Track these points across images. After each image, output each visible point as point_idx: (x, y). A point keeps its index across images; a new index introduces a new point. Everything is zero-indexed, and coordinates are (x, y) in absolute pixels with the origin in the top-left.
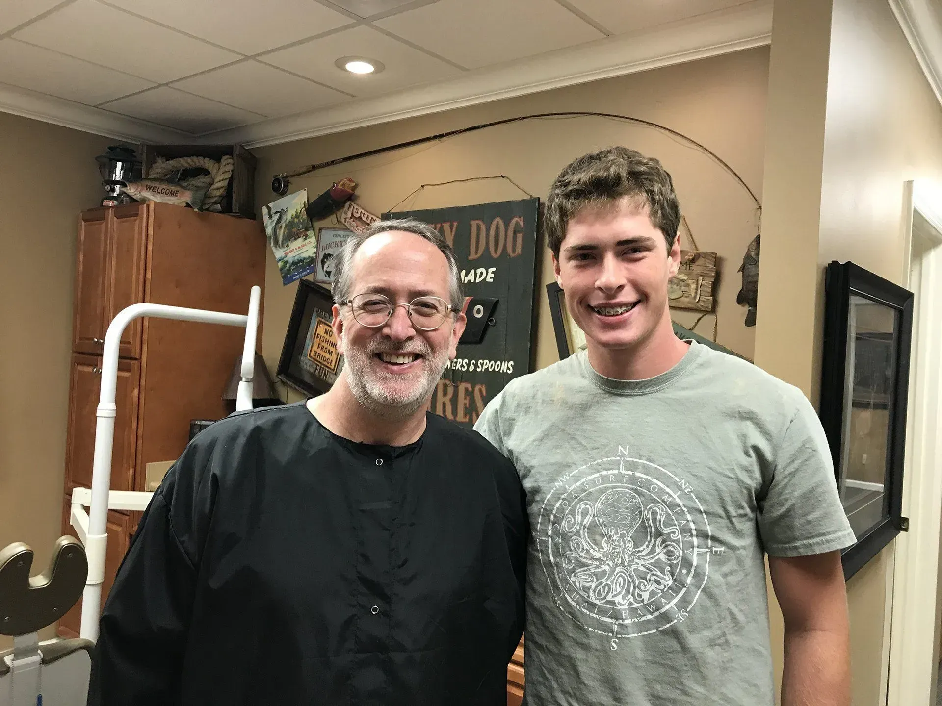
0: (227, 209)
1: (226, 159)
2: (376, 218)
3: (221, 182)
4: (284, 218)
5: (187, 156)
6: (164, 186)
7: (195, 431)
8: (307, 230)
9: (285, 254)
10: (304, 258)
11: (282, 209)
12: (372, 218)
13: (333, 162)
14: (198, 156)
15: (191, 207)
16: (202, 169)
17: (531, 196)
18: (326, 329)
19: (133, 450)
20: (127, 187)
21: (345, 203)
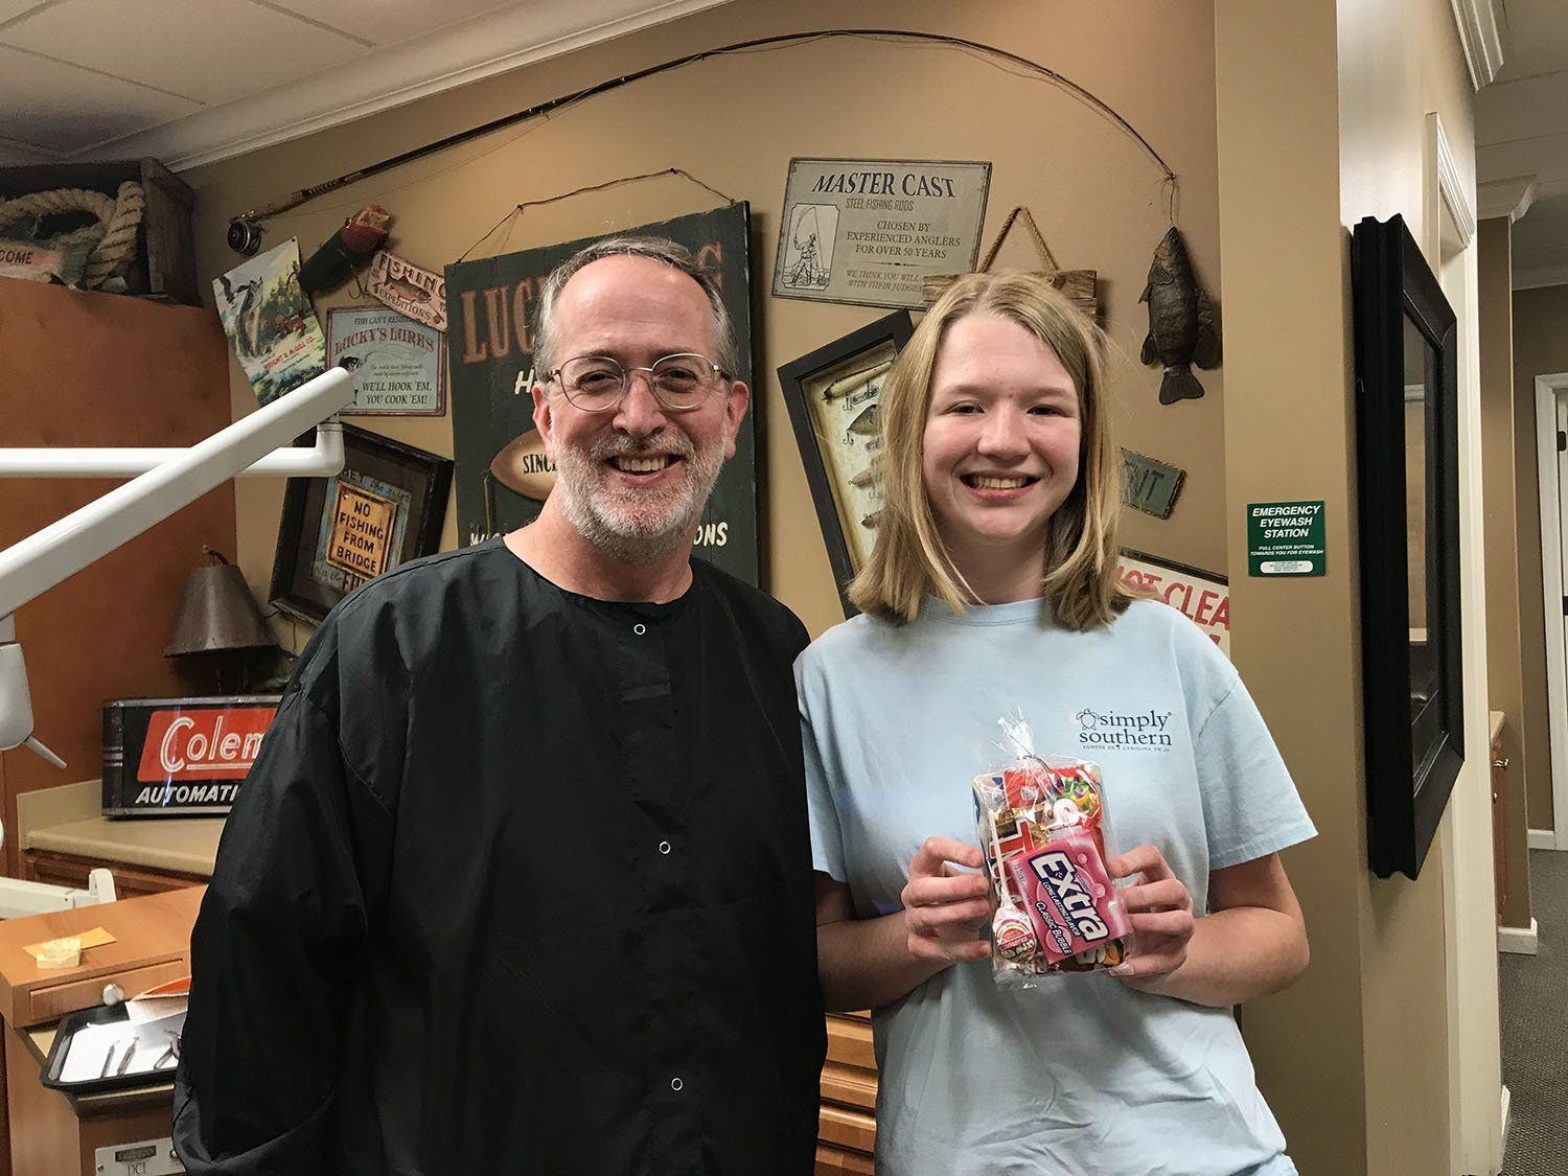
0: (139, 285)
1: (126, 189)
2: (434, 277)
3: (121, 232)
4: (257, 297)
5: (48, 189)
6: (2, 246)
7: (113, 721)
8: (303, 316)
9: (266, 367)
10: (304, 372)
11: (252, 282)
12: (428, 278)
13: (342, 181)
14: (70, 188)
15: (62, 283)
16: (83, 212)
17: (732, 201)
18: (357, 503)
21: (373, 257)
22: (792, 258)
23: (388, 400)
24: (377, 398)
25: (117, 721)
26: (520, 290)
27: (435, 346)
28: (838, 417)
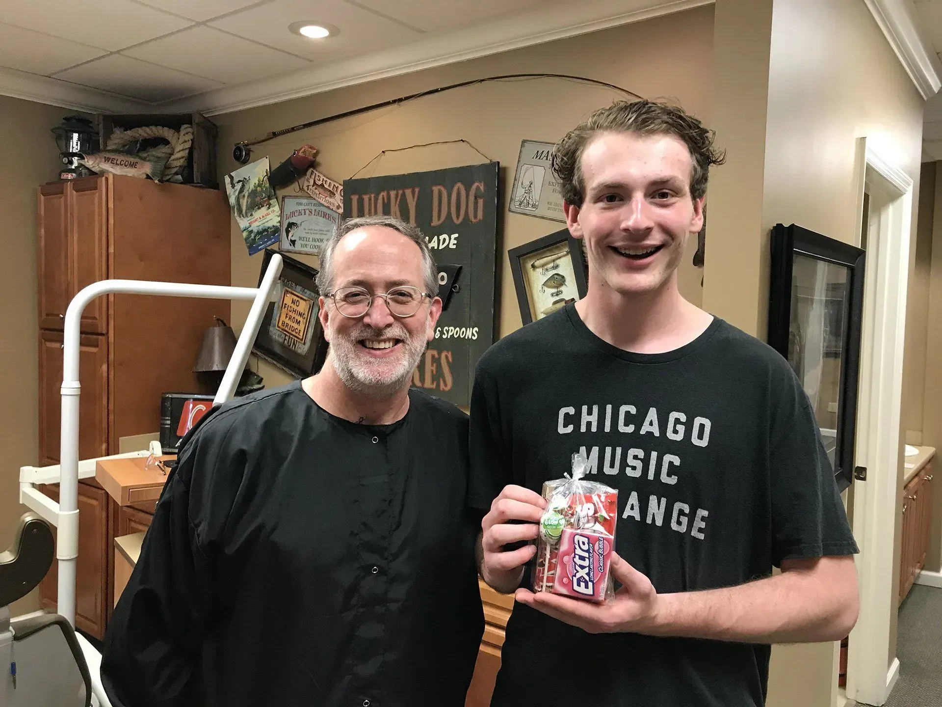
0: (188, 180)
1: (185, 129)
2: (338, 185)
3: (181, 152)
4: (247, 187)
5: (145, 126)
6: (122, 158)
7: (166, 405)
8: (270, 198)
9: (250, 223)
10: (269, 228)
11: (244, 178)
12: (334, 185)
13: (293, 129)
14: (156, 126)
15: (152, 179)
16: (163, 138)
17: (491, 161)
18: (293, 299)
19: (105, 425)
20: (84, 159)
21: (307, 171)
22: (520, 193)
23: (311, 247)
24: (306, 245)
25: (168, 404)
26: (380, 197)
27: (337, 221)
28: (538, 278)
